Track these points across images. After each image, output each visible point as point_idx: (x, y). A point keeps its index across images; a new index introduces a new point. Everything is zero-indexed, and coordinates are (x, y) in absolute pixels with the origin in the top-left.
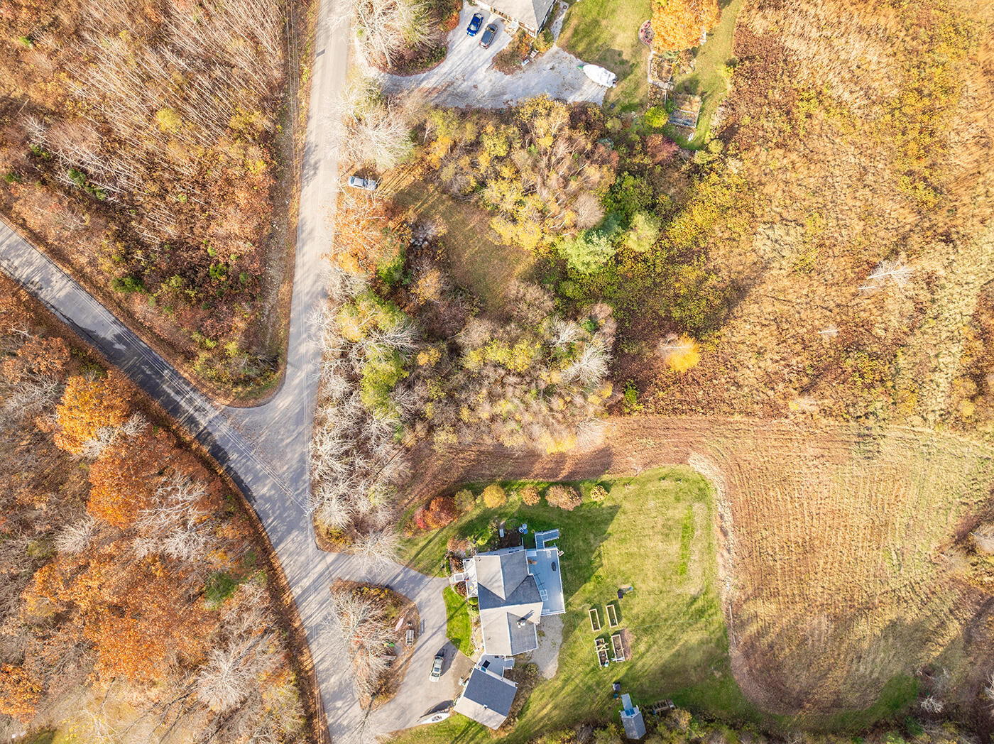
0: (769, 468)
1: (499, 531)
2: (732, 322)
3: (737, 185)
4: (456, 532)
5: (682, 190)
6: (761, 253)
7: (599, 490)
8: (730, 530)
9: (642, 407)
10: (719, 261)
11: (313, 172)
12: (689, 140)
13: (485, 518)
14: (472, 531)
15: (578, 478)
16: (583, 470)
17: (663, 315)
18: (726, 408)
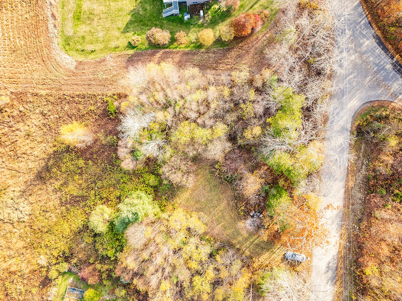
0: (24, 59)
1: (204, 14)
2: (46, 156)
3: (41, 247)
4: (233, 14)
5: (77, 245)
6: (26, 202)
7: (135, 43)
8: (50, 19)
9: (105, 99)
10: (53, 197)
11: (330, 265)
12: (72, 279)
13: (213, 23)
14: (222, 15)
15: (150, 51)
16: (146, 57)
17: (90, 161)
18: (50, 98)
